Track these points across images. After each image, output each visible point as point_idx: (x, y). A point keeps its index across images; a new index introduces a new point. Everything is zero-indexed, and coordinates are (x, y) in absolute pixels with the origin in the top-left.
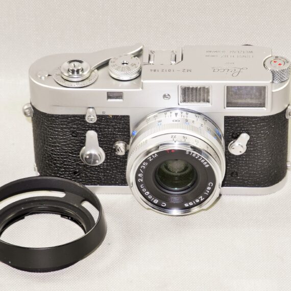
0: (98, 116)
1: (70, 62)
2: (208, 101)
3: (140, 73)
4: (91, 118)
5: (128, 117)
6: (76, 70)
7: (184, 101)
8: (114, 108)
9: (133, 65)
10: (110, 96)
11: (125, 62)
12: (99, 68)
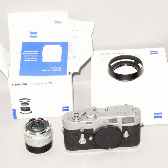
0: (84, 129)
1: (75, 114)
2: (117, 122)
3: (96, 115)
4: (82, 130)
5: (93, 129)
6: (76, 116)
7: (110, 123)
8: (89, 127)
9: (93, 113)
10: (87, 123)
11: (91, 112)
12: (83, 115)
